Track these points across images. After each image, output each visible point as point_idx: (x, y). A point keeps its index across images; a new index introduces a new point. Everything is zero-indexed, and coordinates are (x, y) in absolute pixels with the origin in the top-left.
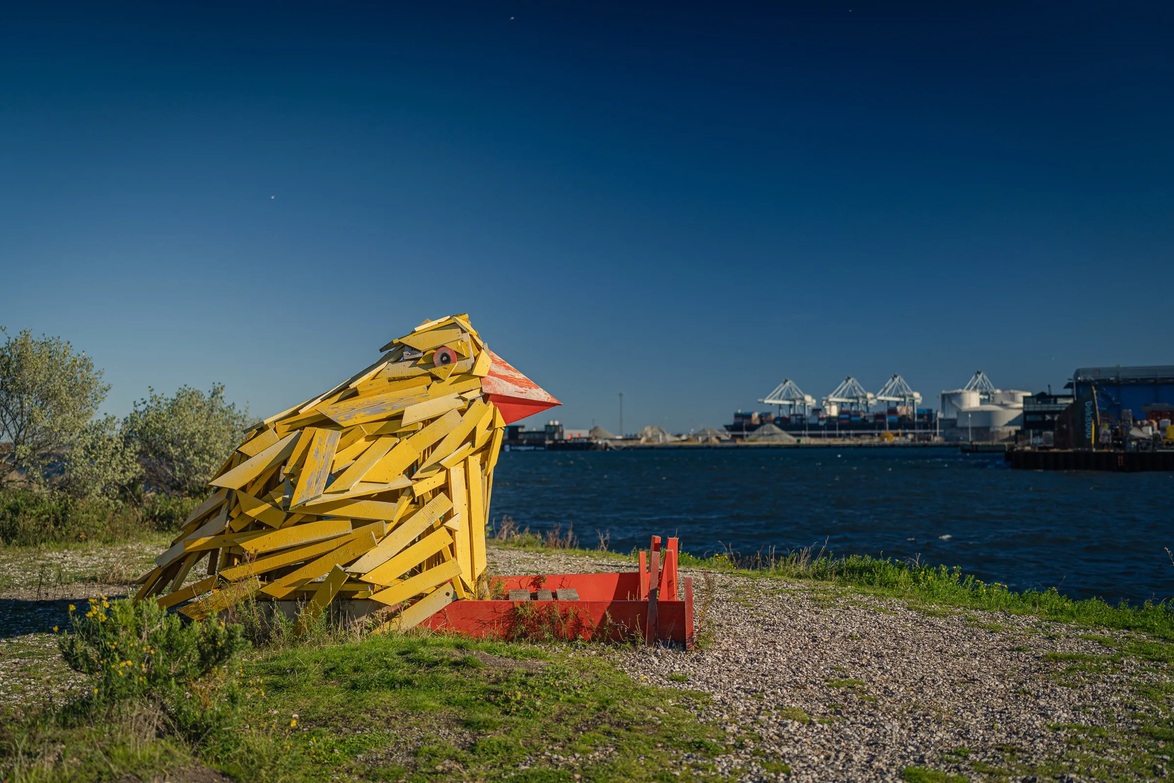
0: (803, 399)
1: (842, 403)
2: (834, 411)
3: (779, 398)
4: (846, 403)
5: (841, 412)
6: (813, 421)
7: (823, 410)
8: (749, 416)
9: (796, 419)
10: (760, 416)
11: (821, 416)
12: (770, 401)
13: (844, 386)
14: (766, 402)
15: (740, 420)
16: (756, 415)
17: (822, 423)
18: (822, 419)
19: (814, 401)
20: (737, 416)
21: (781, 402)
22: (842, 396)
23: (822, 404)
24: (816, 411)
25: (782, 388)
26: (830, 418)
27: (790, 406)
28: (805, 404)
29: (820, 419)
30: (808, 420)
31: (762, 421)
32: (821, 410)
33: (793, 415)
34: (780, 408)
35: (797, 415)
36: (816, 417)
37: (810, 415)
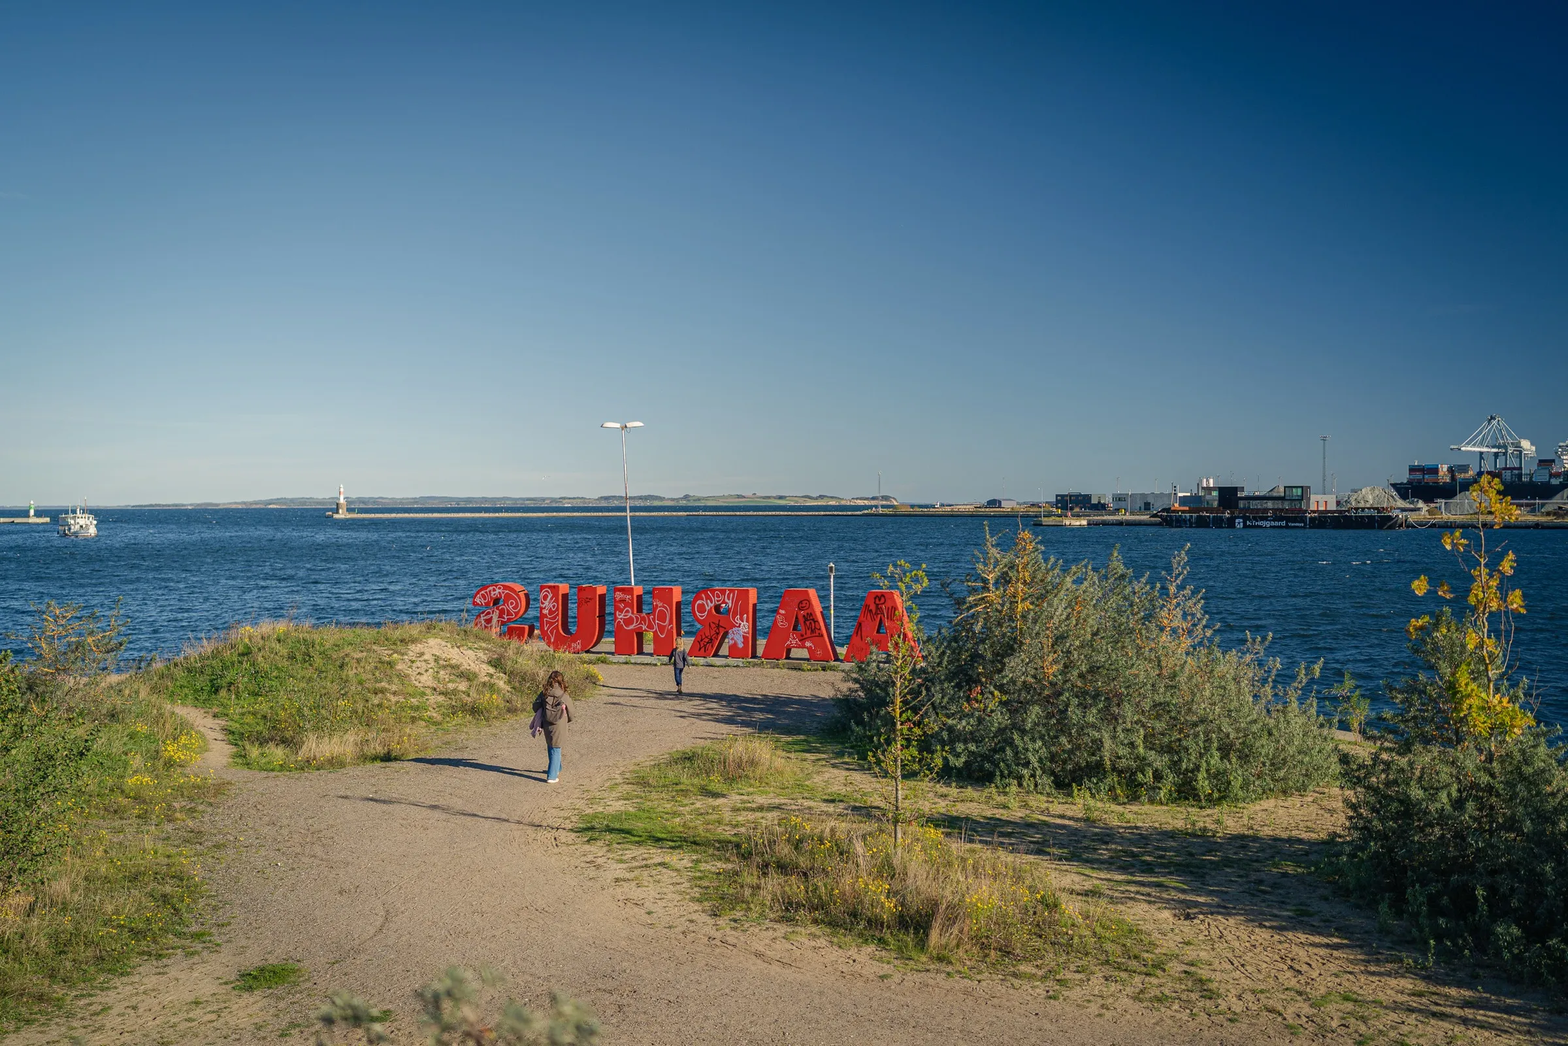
0: (1517, 445)
3: (1481, 444)
6: (1541, 477)
7: (1557, 460)
8: (1434, 471)
9: (1513, 473)
10: (1450, 470)
11: (1554, 470)
12: (1469, 448)
14: (1463, 449)
15: (1418, 476)
16: (1443, 469)
17: (1555, 482)
18: (1557, 475)
19: (1534, 448)
20: (1413, 470)
21: (1485, 450)
23: (1556, 453)
24: (1546, 463)
25: (1486, 429)
27: (1496, 455)
28: (1521, 452)
29: (1551, 475)
30: (1531, 475)
31: (1453, 478)
32: (1553, 461)
33: (1506, 469)
34: (1481, 458)
35: (1512, 469)
36: (1545, 472)
37: (1535, 467)
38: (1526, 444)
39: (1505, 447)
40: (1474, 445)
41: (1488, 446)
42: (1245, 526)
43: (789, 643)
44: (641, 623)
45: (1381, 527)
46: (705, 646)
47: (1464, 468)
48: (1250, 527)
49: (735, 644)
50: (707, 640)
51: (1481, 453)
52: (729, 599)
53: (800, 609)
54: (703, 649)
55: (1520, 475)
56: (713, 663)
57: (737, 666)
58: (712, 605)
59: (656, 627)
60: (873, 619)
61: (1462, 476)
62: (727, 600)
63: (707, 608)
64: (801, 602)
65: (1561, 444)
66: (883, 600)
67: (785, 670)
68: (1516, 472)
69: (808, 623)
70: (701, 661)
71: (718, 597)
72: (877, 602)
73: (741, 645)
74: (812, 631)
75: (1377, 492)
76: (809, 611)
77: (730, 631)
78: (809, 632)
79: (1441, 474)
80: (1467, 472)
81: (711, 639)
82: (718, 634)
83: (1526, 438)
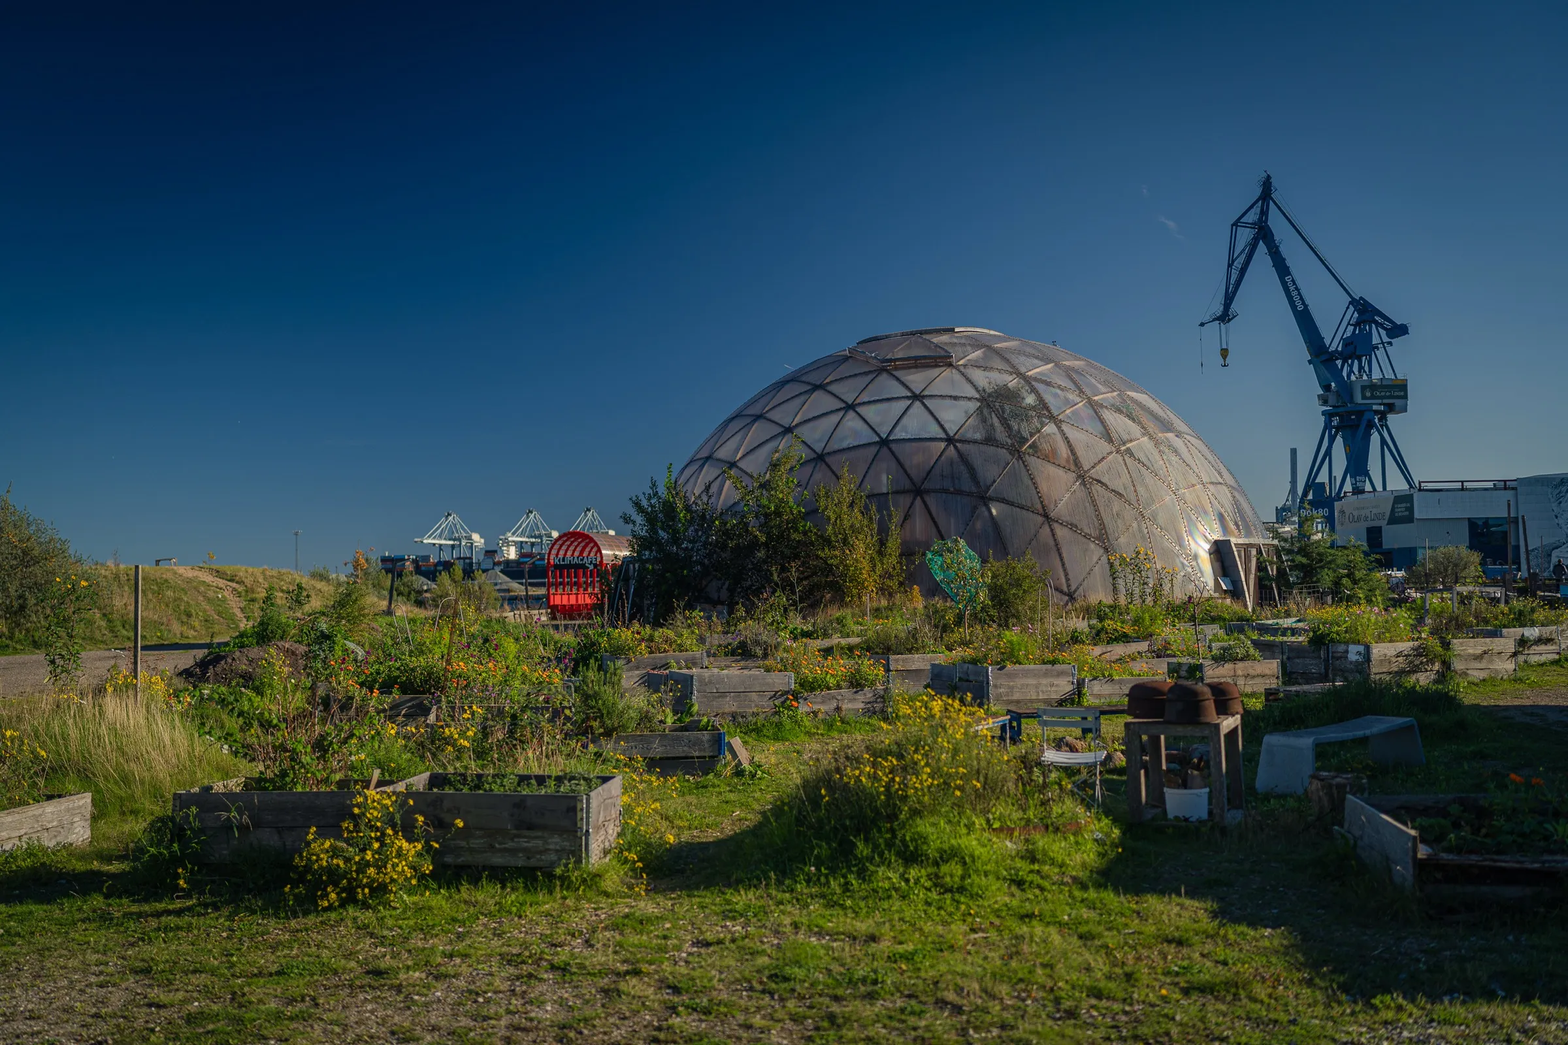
0: (469, 538)
1: (522, 542)
2: (512, 554)
3: (440, 537)
4: (526, 542)
5: (522, 555)
6: (487, 565)
7: (499, 551)
8: (402, 560)
9: (463, 563)
10: (415, 559)
11: (496, 559)
12: (430, 541)
13: (525, 522)
14: (425, 541)
15: (389, 565)
16: (410, 558)
17: (497, 569)
18: (498, 563)
19: (483, 541)
21: (443, 542)
22: (522, 535)
23: (498, 545)
24: (490, 553)
25: (444, 524)
26: (508, 562)
27: (453, 546)
28: (472, 544)
29: (495, 563)
30: (478, 564)
31: (418, 568)
32: (495, 552)
33: (459, 558)
34: (441, 549)
35: (464, 559)
36: (490, 561)
37: (481, 557)
38: (476, 537)
39: (460, 540)
40: (434, 538)
41: (445, 539)
47: (426, 558)
51: (440, 545)
55: (470, 564)
61: (425, 565)
65: (501, 537)
68: (467, 561)
79: (407, 564)
80: (428, 560)
83: (475, 532)
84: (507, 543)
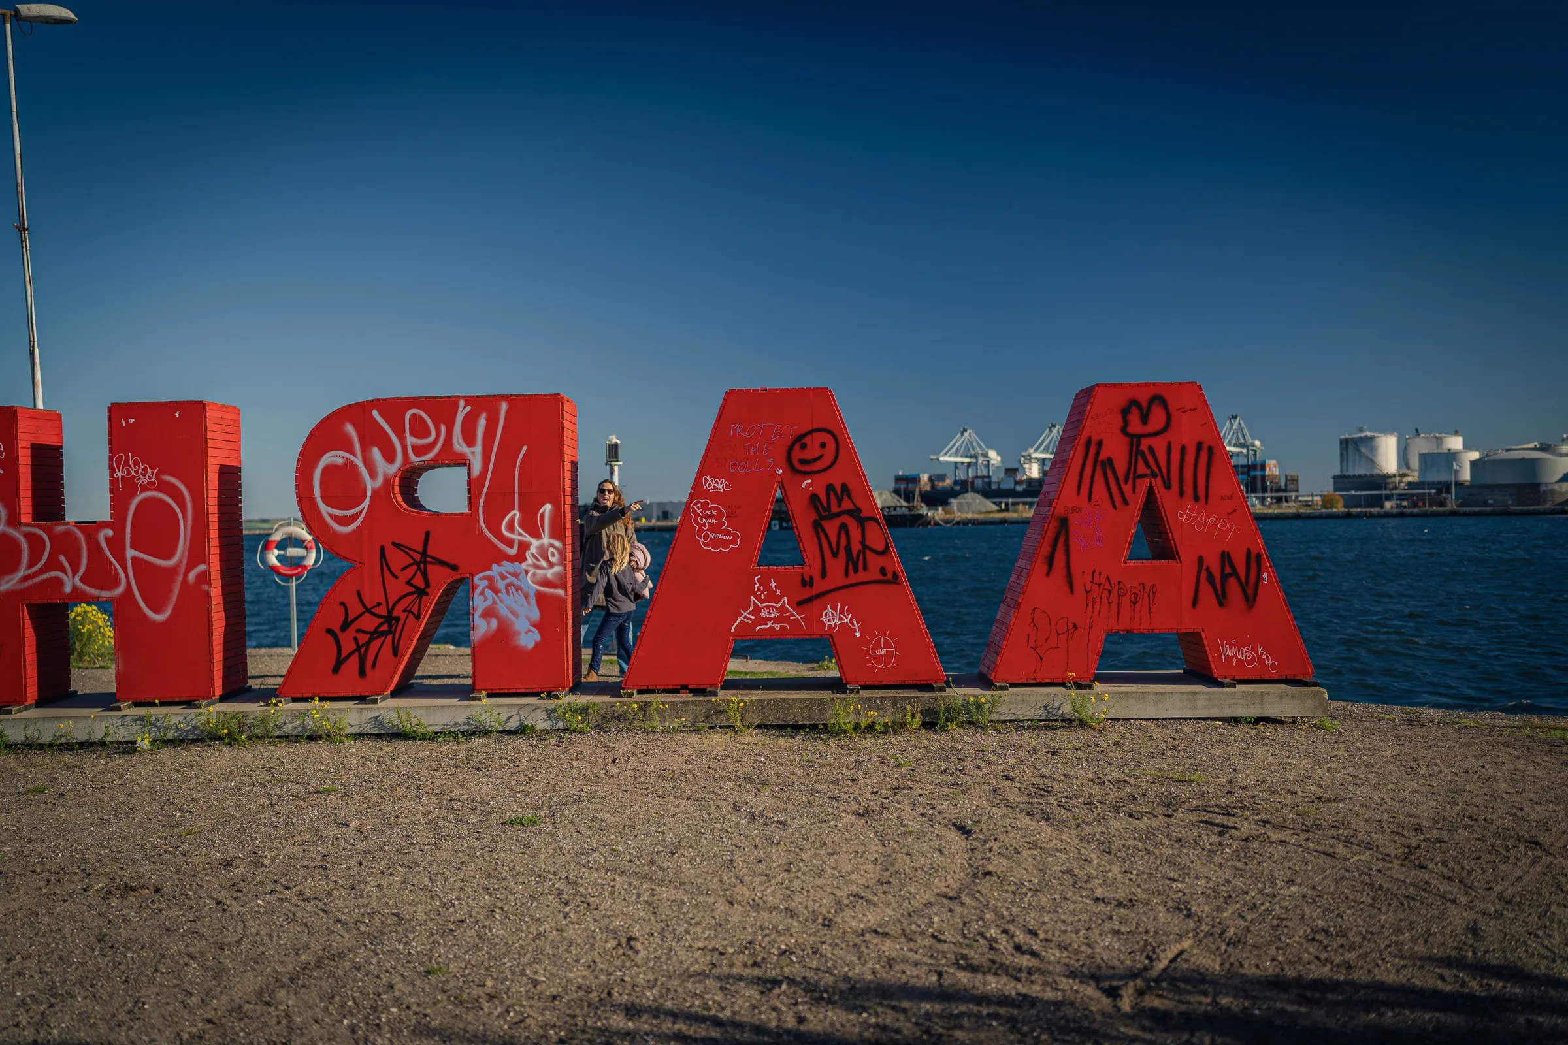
0: (986, 455)
1: (1044, 460)
2: (1035, 471)
3: (956, 454)
5: (1045, 473)
6: (1008, 485)
7: (1020, 469)
8: (915, 480)
9: (983, 482)
10: (931, 479)
11: (1018, 478)
12: (946, 458)
13: (1048, 437)
14: (942, 459)
15: (905, 483)
16: (925, 478)
17: (1019, 488)
18: (1020, 482)
19: (1000, 458)
21: (959, 460)
23: (1019, 462)
24: (1011, 472)
25: (959, 441)
26: (1030, 481)
27: (969, 465)
28: (988, 462)
29: (1017, 483)
30: (999, 483)
31: (933, 487)
32: (1016, 470)
33: (977, 477)
34: (956, 468)
35: (983, 477)
36: (1011, 480)
37: (1002, 475)
38: (992, 454)
39: (975, 457)
40: (950, 456)
41: (962, 457)
42: (781, 528)
43: (746, 616)
44: (53, 564)
45: (912, 525)
46: (361, 650)
47: (942, 477)
48: (786, 528)
49: (504, 633)
50: (369, 623)
51: (956, 463)
52: (470, 440)
53: (797, 469)
54: (353, 664)
55: (990, 483)
56: (409, 725)
57: (521, 731)
58: (393, 469)
59: (126, 579)
60: (1119, 500)
61: (941, 484)
62: (459, 445)
63: (370, 485)
64: (799, 440)
65: (1024, 454)
66: (1157, 418)
67: (751, 737)
68: (986, 480)
69: (831, 527)
70: (353, 716)
71: (420, 429)
72: (1135, 427)
73: (528, 639)
74: (853, 563)
75: (884, 496)
76: (836, 478)
77: (480, 581)
78: (836, 567)
79: (922, 483)
80: (944, 480)
81: (390, 619)
82: (421, 593)
83: (992, 448)
84: (1029, 459)
